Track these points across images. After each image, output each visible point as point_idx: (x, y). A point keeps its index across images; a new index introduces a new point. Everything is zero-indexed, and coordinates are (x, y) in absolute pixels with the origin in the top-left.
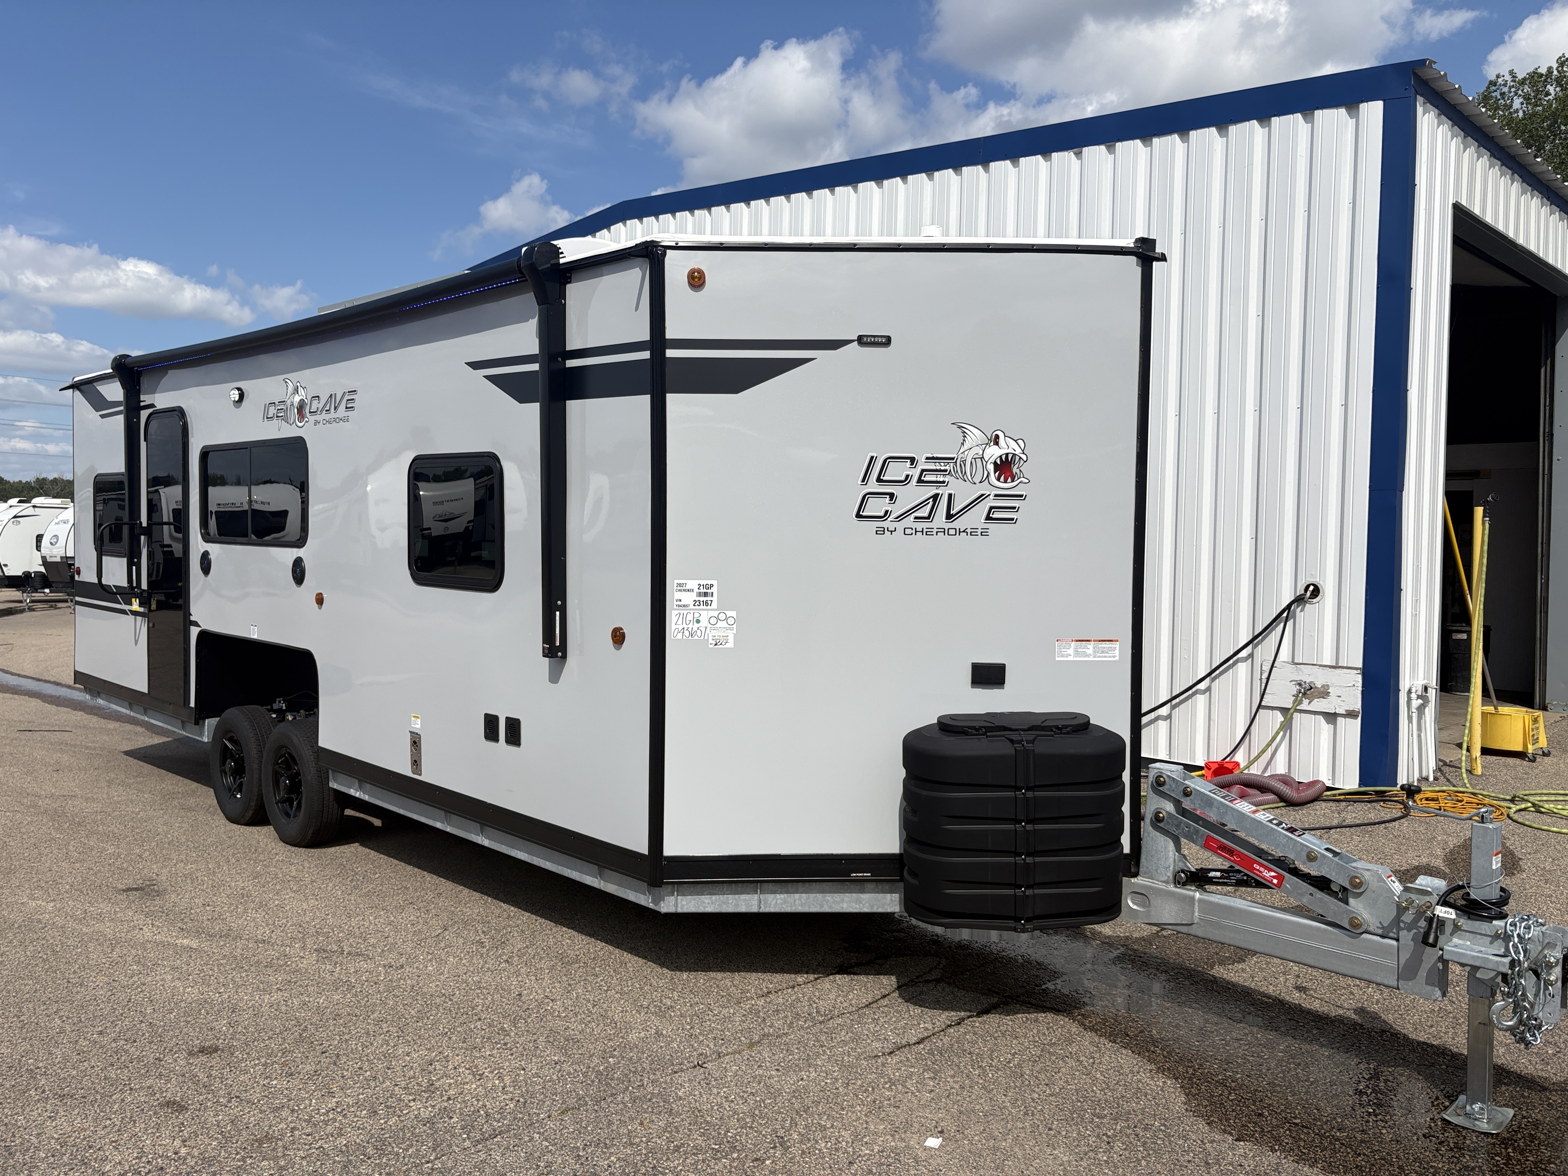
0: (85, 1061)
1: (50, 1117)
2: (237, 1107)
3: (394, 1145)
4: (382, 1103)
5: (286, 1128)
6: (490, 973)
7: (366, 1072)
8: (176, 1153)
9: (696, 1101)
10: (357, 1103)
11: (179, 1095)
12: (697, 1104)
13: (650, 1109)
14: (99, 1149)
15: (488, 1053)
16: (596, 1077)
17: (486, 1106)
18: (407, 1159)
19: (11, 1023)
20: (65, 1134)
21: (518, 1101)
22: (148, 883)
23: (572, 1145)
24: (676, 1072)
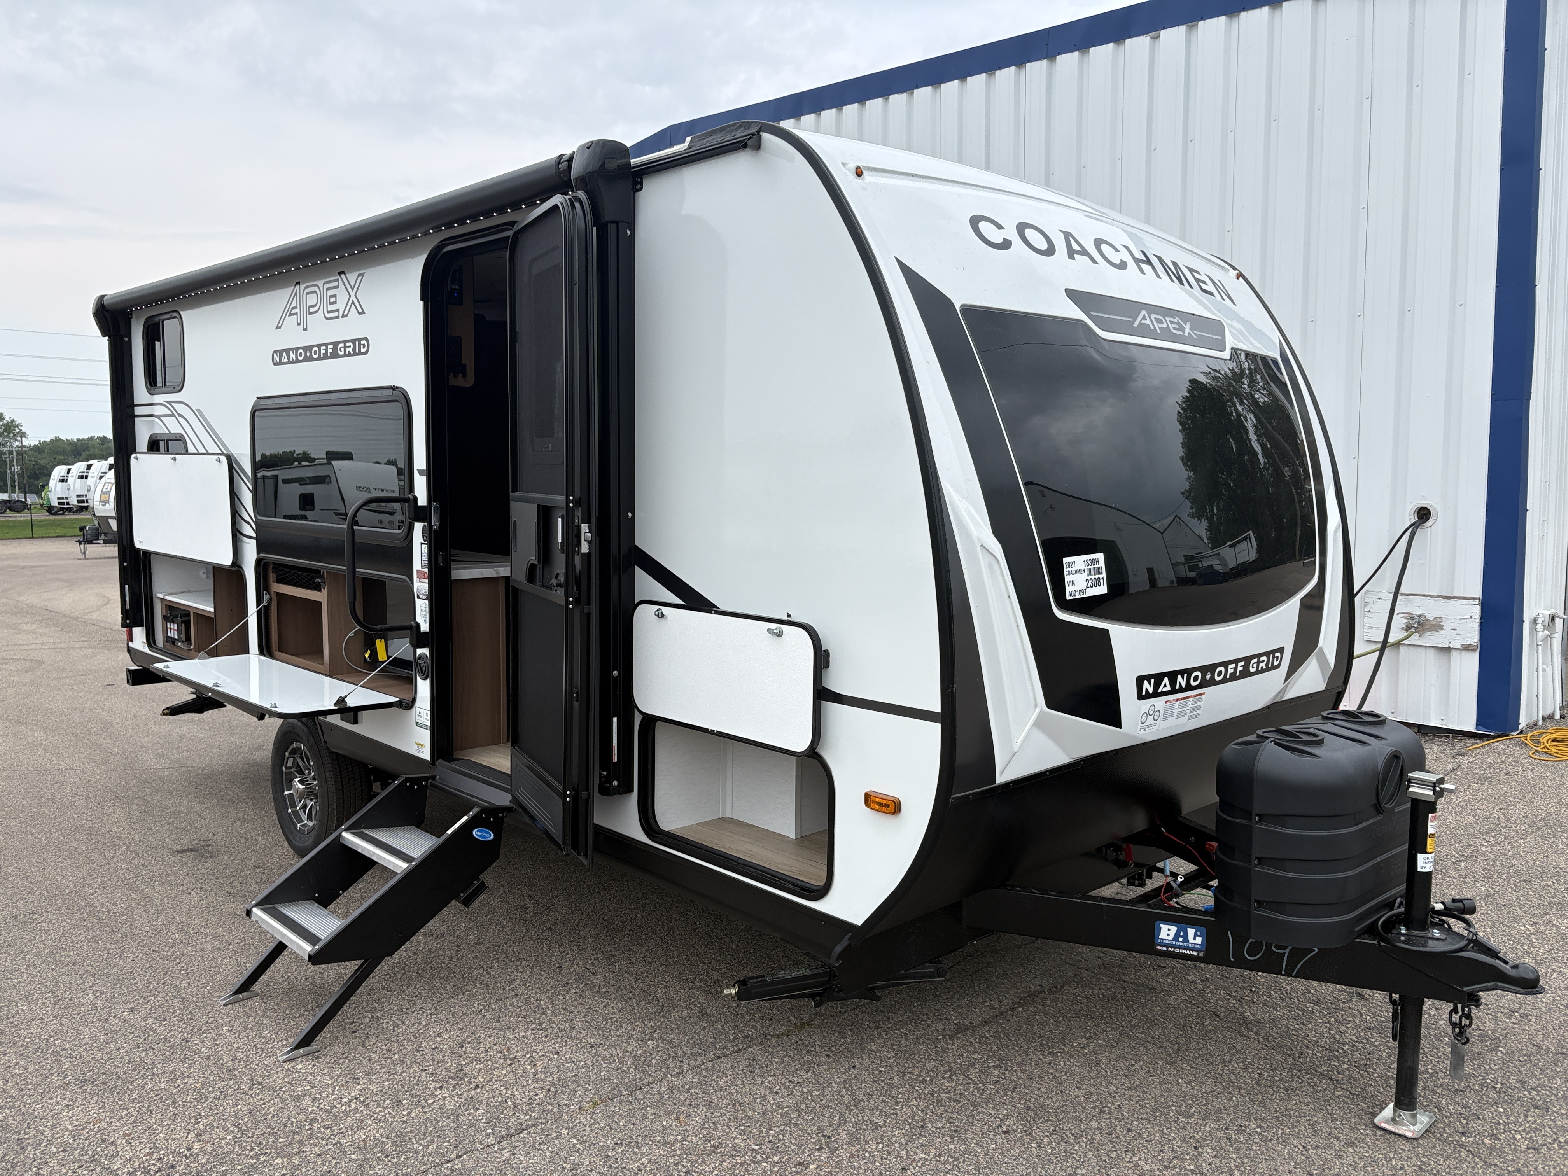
0: (111, 1042)
1: (68, 1106)
2: (258, 1095)
3: (414, 1141)
4: (407, 1092)
5: (305, 1120)
6: (532, 942)
7: (394, 1055)
8: (188, 1149)
9: (737, 1092)
10: (381, 1091)
11: (200, 1081)
12: (739, 1096)
13: (688, 1102)
14: (111, 1144)
15: (521, 1034)
16: (633, 1063)
17: (514, 1096)
18: (426, 1158)
19: (46, 999)
20: (80, 1125)
21: (549, 1090)
22: (203, 843)
23: (601, 1144)
24: (719, 1058)
